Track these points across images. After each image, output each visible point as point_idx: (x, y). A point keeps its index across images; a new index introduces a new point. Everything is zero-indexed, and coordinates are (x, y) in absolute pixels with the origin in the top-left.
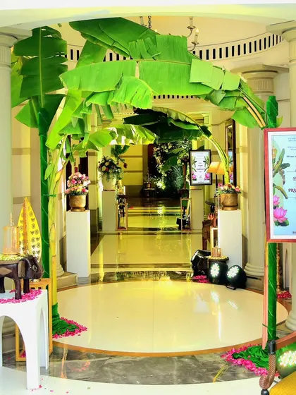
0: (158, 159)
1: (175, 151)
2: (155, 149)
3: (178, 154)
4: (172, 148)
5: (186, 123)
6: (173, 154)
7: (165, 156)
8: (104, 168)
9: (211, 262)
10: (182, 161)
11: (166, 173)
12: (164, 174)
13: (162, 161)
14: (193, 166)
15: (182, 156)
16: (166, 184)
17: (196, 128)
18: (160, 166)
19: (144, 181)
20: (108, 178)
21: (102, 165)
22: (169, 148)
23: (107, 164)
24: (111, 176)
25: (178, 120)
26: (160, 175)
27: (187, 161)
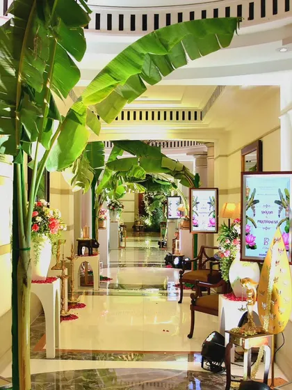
0: (146, 203)
1: (158, 197)
2: (144, 196)
3: (160, 199)
4: (157, 195)
5: (163, 181)
6: (156, 199)
7: (151, 200)
8: (111, 207)
9: (175, 257)
10: (162, 203)
11: (152, 213)
12: (151, 214)
13: (149, 204)
14: (169, 207)
15: (162, 200)
16: (152, 222)
17: (169, 184)
18: (148, 208)
19: (135, 219)
20: (114, 214)
21: (110, 205)
22: (155, 194)
23: (113, 204)
24: (115, 212)
25: (158, 179)
26: (147, 215)
27: (165, 203)
